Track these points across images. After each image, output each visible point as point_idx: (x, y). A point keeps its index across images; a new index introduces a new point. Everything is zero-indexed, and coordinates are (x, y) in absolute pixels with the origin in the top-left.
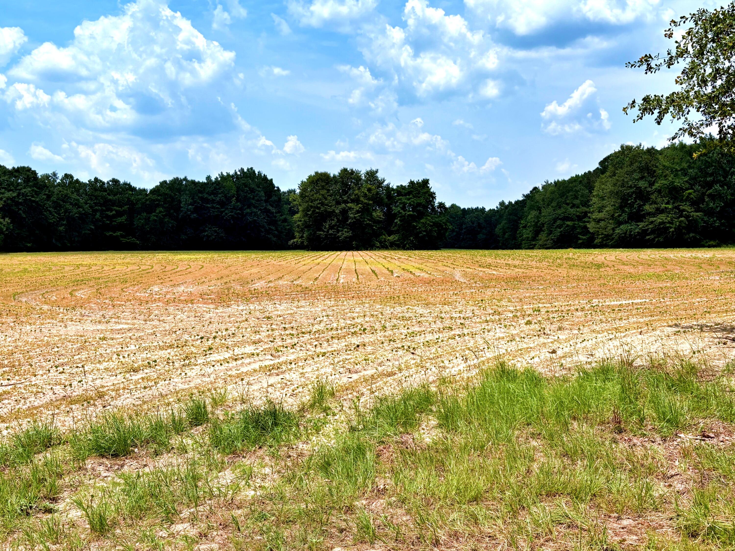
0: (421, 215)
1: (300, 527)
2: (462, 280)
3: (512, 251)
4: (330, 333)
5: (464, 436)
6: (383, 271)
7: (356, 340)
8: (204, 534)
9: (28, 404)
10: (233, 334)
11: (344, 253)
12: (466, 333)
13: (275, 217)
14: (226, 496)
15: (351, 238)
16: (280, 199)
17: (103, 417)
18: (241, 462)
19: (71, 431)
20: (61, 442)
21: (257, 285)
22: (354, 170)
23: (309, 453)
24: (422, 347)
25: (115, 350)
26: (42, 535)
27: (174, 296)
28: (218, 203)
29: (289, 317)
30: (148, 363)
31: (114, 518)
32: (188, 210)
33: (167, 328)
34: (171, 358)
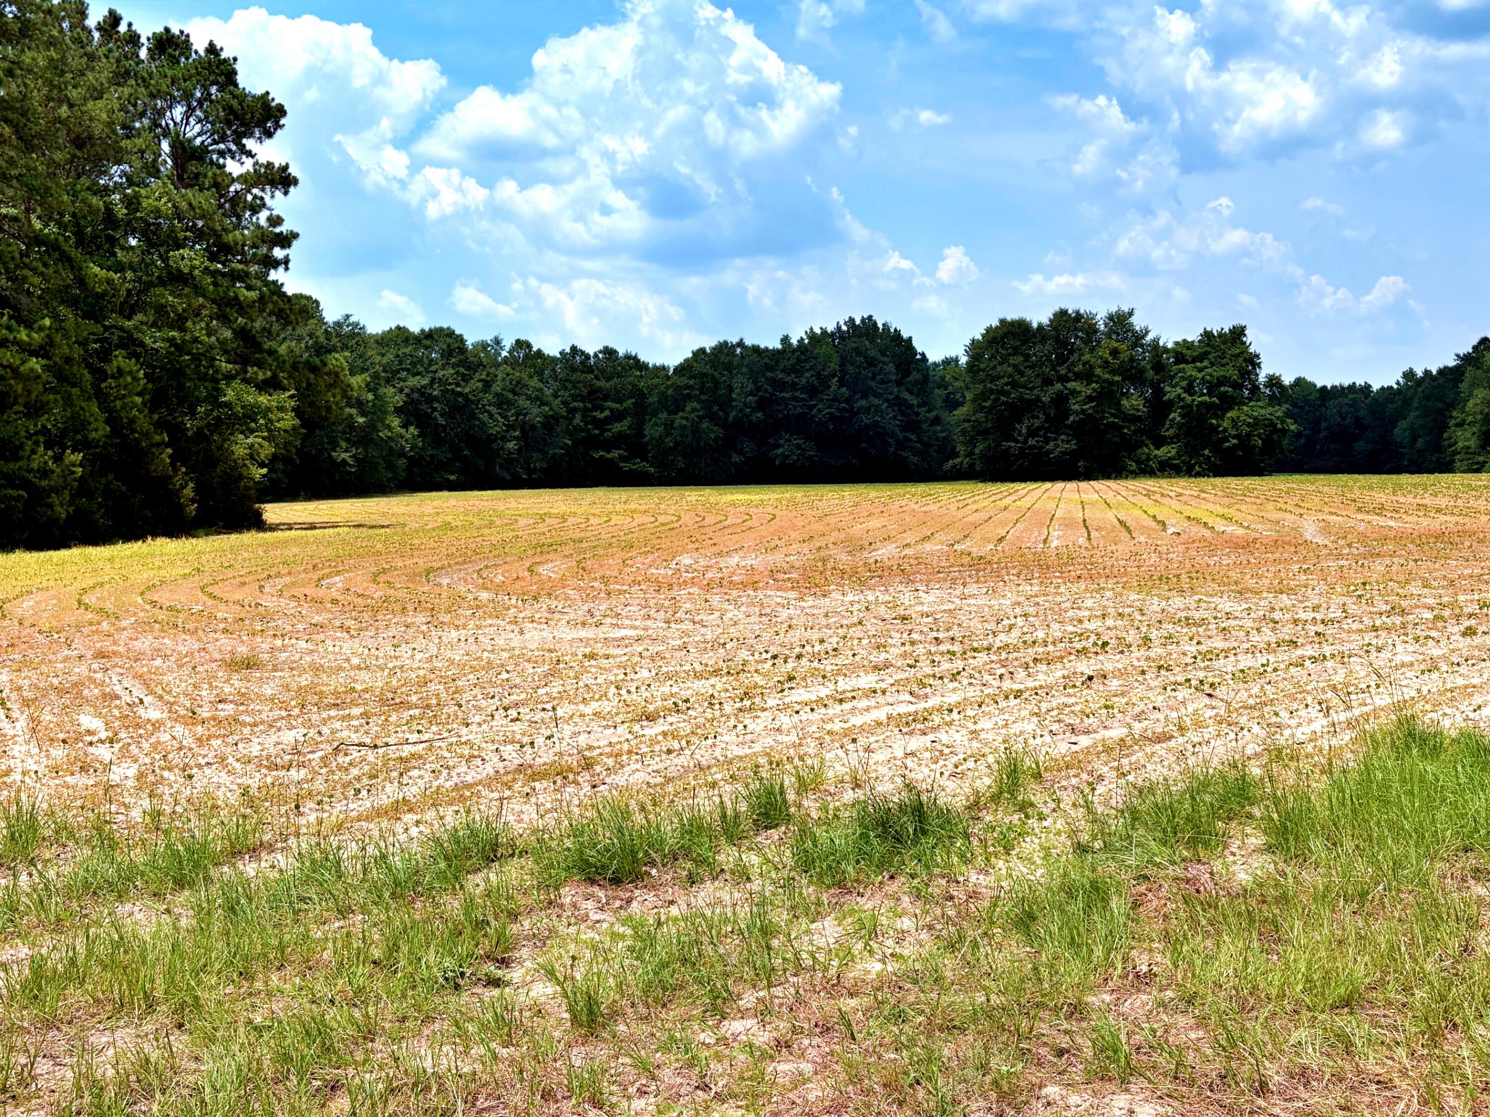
0: (1228, 402)
1: (975, 1040)
2: (1320, 540)
3: (1432, 476)
4: (1030, 650)
5: (1321, 870)
6: (1144, 523)
7: (1085, 667)
8: (786, 1042)
9: (455, 779)
10: (835, 650)
11: (1060, 485)
12: (1328, 654)
13: (918, 414)
14: (826, 969)
15: (1075, 455)
16: (926, 378)
17: (593, 806)
18: (854, 903)
19: (535, 831)
20: (515, 851)
21: (880, 552)
22: (1082, 311)
23: (990, 893)
24: (1231, 682)
25: (613, 679)
26: (484, 1027)
27: (720, 575)
28: (803, 389)
29: (946, 618)
30: (674, 703)
31: (614, 1001)
32: (745, 405)
33: (709, 637)
34: (716, 695)
